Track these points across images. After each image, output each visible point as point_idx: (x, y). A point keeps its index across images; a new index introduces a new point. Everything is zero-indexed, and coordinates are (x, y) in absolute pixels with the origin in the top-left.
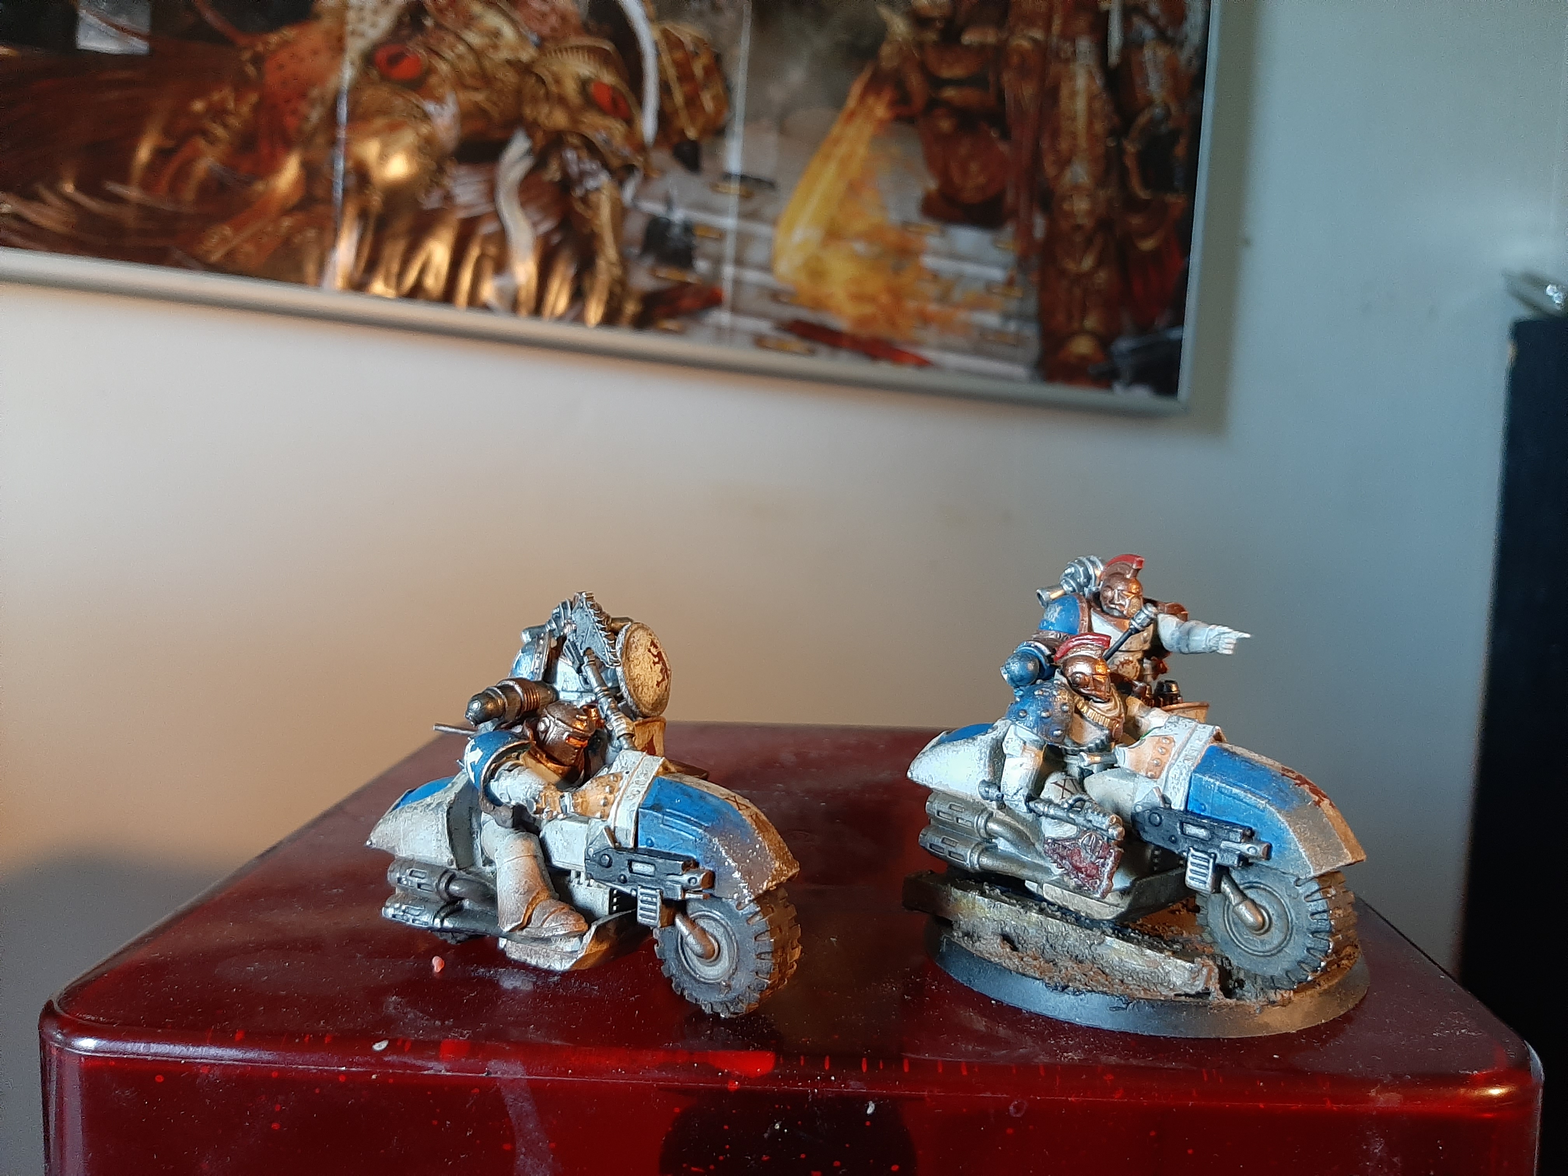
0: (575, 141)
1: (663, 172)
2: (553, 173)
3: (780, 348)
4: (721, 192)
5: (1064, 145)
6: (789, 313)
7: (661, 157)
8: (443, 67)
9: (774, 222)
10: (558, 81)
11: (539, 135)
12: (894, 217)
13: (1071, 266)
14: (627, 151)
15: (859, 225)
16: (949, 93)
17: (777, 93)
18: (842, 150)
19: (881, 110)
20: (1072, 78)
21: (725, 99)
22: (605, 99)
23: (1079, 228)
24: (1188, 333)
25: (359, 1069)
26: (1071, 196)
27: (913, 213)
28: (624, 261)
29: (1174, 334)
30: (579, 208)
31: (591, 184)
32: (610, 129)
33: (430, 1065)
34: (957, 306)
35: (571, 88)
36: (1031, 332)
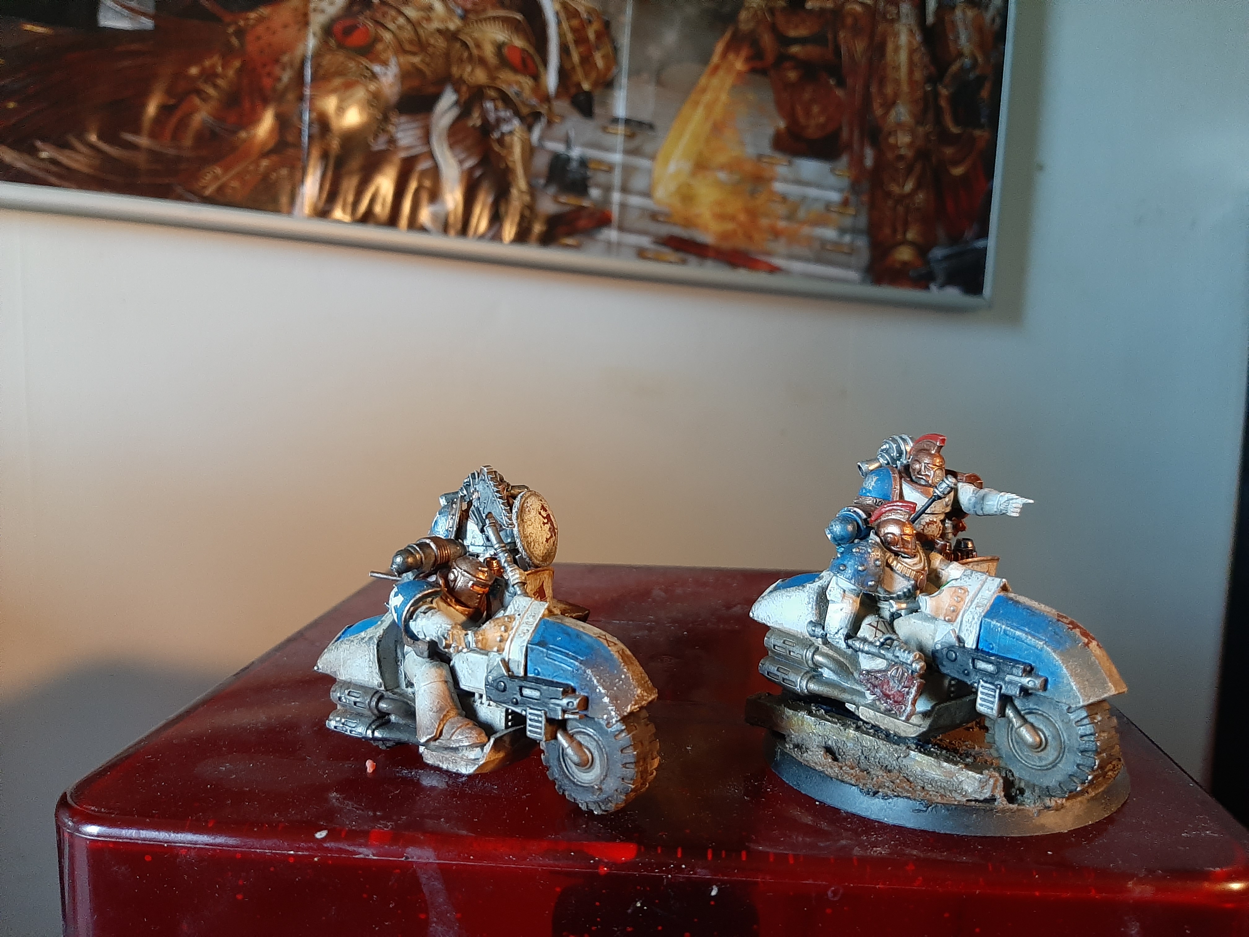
0: (492, 93)
1: (563, 118)
2: (475, 120)
3: (657, 259)
4: (609, 133)
5: (889, 90)
6: (665, 230)
7: (562, 106)
8: (387, 36)
9: (653, 158)
10: (478, 46)
11: (464, 89)
12: (750, 151)
13: (895, 189)
14: (534, 101)
15: (722, 158)
16: (795, 49)
17: (655, 52)
18: (707, 97)
19: (739, 65)
20: (896, 35)
21: (613, 58)
22: (516, 59)
23: (901, 158)
24: (991, 243)
25: (305, 853)
26: (896, 131)
27: (766, 147)
28: (532, 190)
29: (980, 244)
30: (496, 148)
31: (505, 128)
32: (520, 83)
33: (361, 850)
34: (803, 223)
35: (489, 51)
36: (862, 243)
